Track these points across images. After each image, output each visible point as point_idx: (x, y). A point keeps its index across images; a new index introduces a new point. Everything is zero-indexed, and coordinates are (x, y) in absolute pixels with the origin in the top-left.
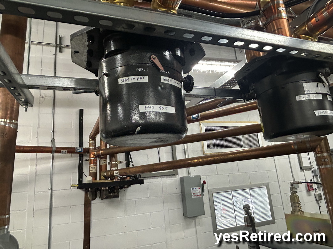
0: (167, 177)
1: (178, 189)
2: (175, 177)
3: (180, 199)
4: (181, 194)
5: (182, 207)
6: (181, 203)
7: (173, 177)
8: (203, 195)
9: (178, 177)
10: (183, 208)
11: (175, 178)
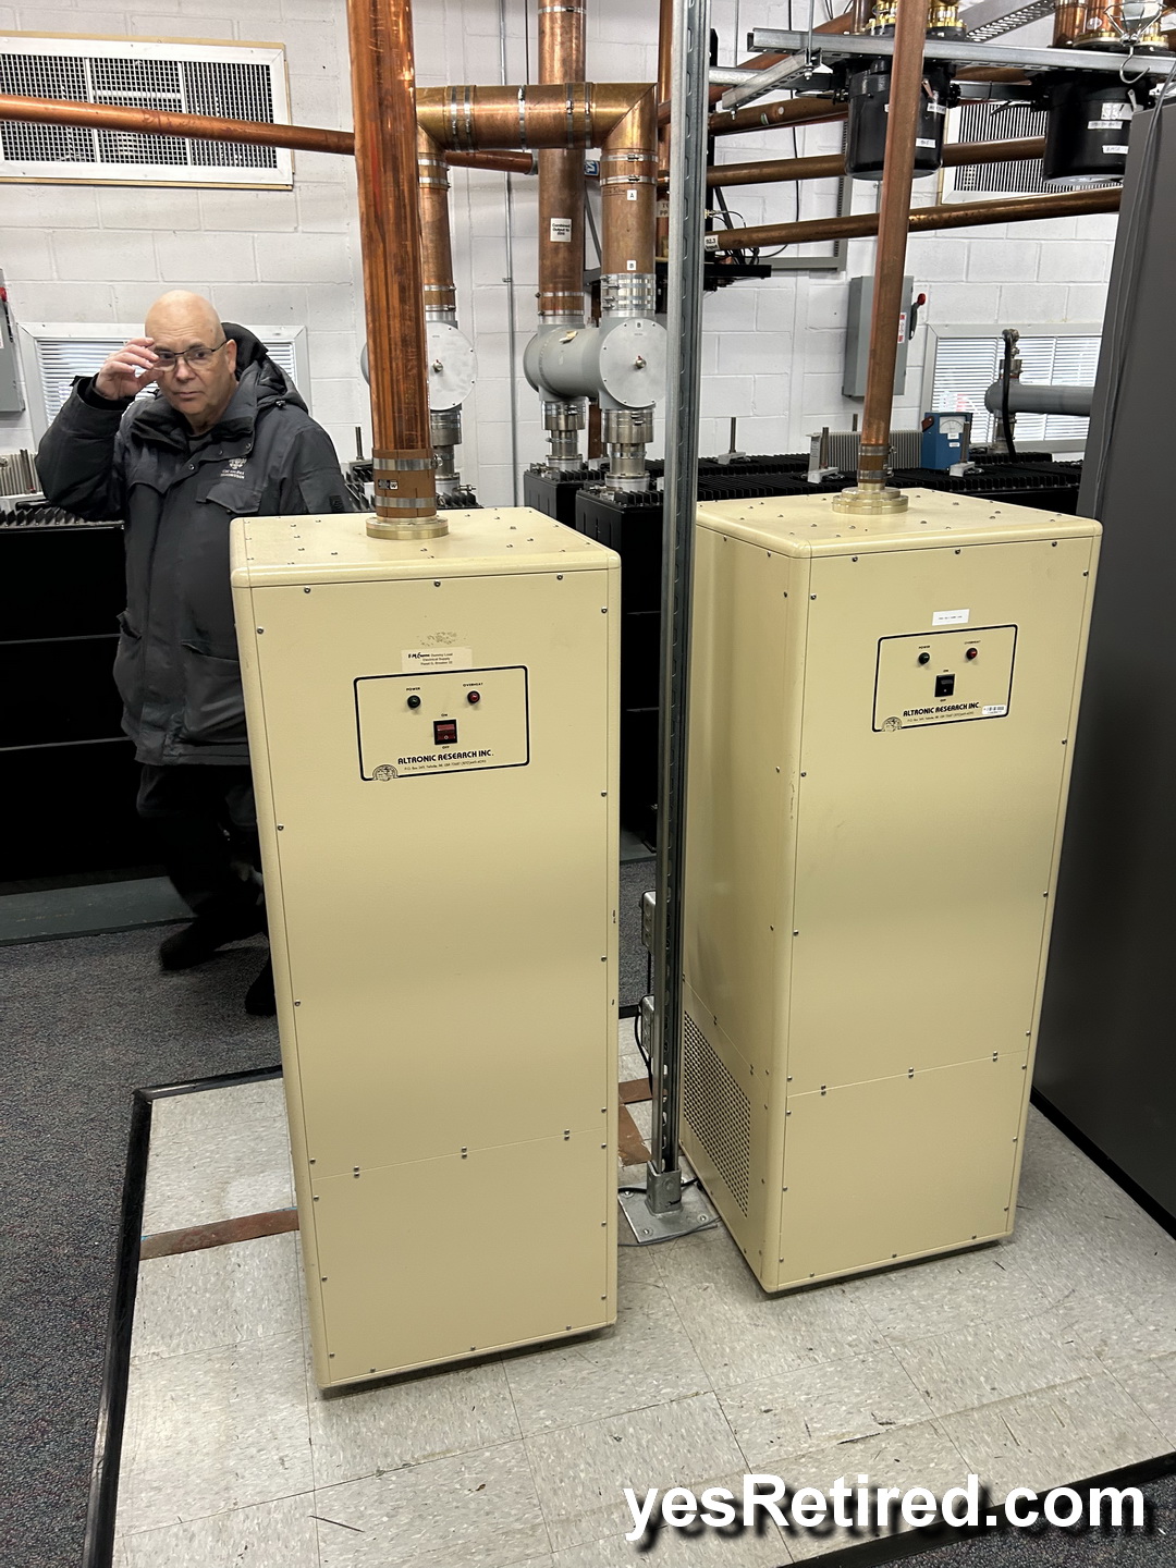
0: (812, 274)
1: (838, 314)
2: (834, 276)
3: (839, 345)
4: (843, 330)
5: (842, 370)
6: (842, 356)
7: (829, 275)
8: (910, 338)
9: (845, 278)
10: (845, 372)
11: (836, 282)
